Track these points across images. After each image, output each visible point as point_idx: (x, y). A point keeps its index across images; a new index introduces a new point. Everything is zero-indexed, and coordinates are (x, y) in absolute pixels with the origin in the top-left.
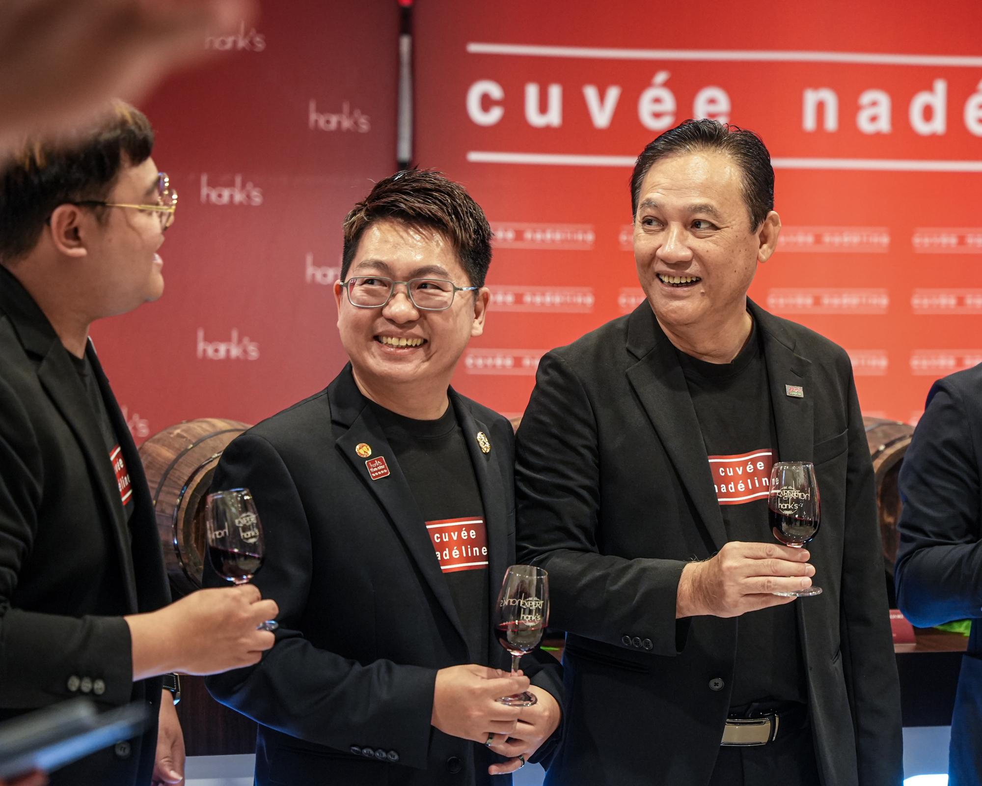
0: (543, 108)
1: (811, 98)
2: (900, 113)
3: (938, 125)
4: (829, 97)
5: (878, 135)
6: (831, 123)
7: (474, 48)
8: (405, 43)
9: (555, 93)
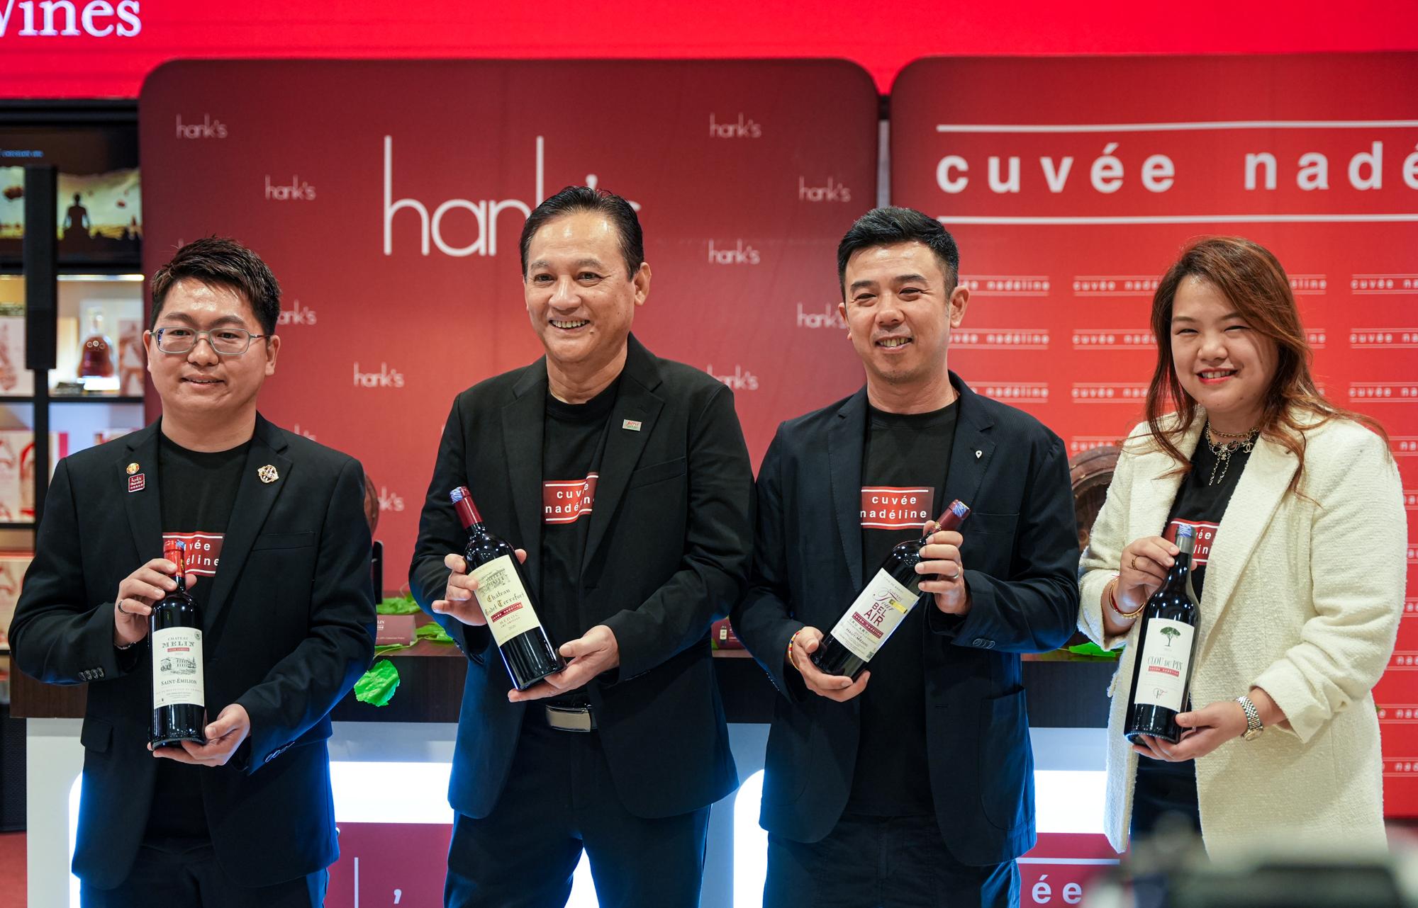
0: (1004, 177)
1: (1251, 161)
2: (1338, 172)
3: (1376, 181)
4: (1269, 160)
5: (1316, 191)
6: (1271, 182)
7: (942, 128)
8: (884, 127)
9: (1014, 164)
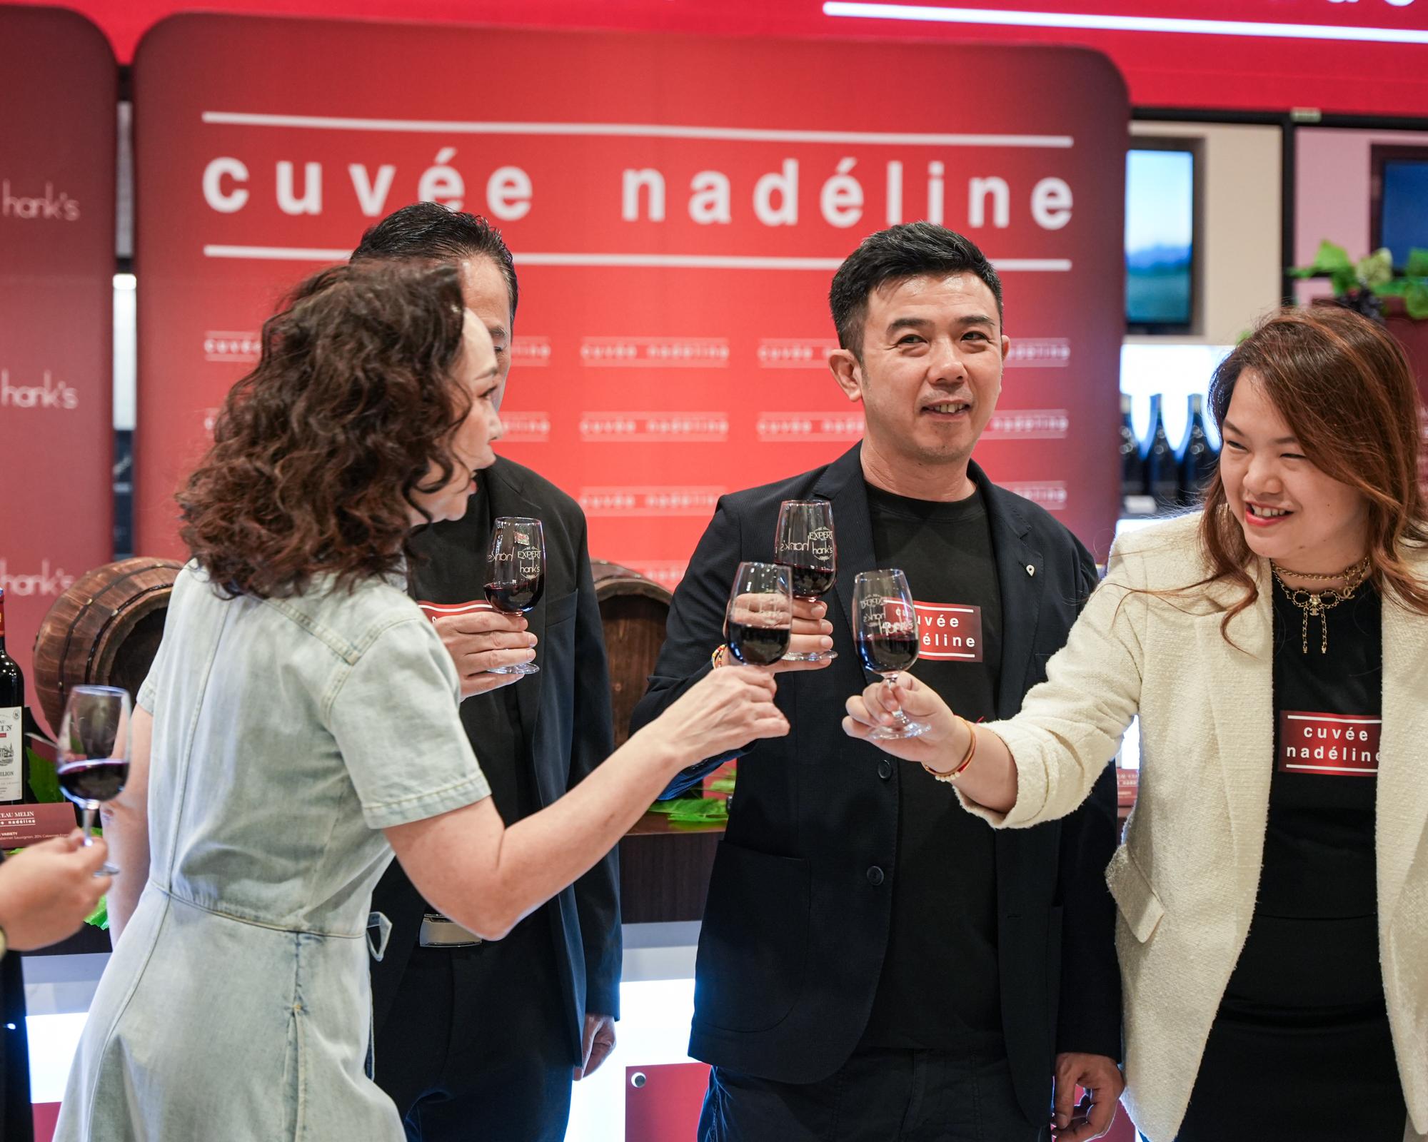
0: (299, 191)
1: (632, 181)
2: (741, 199)
3: (789, 214)
4: (654, 179)
5: (715, 225)
6: (657, 211)
7: (210, 117)
8: (125, 111)
9: (313, 172)
